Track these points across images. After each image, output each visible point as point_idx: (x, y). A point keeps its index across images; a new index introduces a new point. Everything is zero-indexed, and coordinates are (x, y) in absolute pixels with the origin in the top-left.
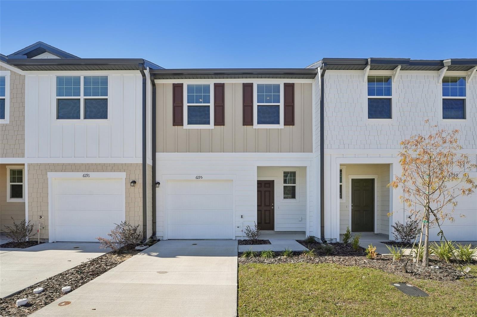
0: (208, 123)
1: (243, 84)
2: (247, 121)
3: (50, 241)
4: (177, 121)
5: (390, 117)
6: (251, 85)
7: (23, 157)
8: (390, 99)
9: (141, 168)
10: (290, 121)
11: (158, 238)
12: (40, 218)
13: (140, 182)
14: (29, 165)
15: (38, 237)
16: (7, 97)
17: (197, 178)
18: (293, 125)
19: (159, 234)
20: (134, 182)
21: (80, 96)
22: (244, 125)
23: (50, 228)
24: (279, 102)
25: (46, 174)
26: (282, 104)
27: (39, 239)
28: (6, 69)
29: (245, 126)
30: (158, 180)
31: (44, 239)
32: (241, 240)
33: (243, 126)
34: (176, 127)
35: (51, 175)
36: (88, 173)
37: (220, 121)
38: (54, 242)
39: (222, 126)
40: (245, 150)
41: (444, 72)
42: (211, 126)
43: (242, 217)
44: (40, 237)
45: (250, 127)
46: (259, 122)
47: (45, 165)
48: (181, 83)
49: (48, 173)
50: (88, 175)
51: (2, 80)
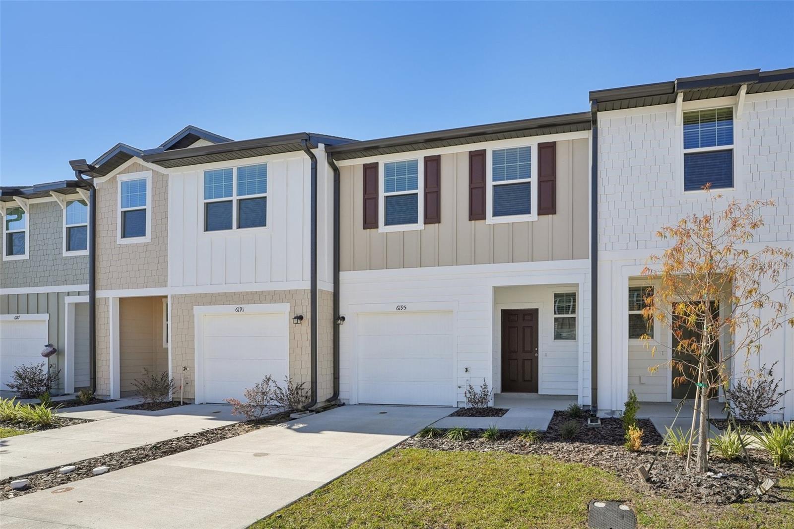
0: (415, 221)
1: (470, 152)
2: (476, 212)
3: (197, 402)
4: (370, 222)
6: (483, 153)
7: (166, 285)
8: (730, 151)
10: (547, 207)
11: (343, 401)
12: (184, 370)
13: (308, 316)
14: (173, 297)
15: (181, 397)
16: (148, 207)
17: (398, 308)
18: (554, 213)
19: (343, 396)
21: (232, 196)
22: (470, 220)
23: (196, 383)
24: (530, 177)
25: (192, 309)
26: (534, 180)
27: (182, 399)
28: (148, 169)
29: (473, 222)
30: (342, 314)
31: (190, 399)
32: (464, 408)
33: (470, 222)
34: (368, 230)
35: (197, 309)
36: (242, 306)
37: (433, 216)
38: (202, 404)
39: (437, 224)
40: (474, 260)
42: (420, 225)
43: (467, 370)
44: (183, 396)
45: (482, 222)
46: (496, 214)
47: (191, 296)
48: (376, 161)
49: (195, 307)
50: (241, 309)
51: (142, 184)
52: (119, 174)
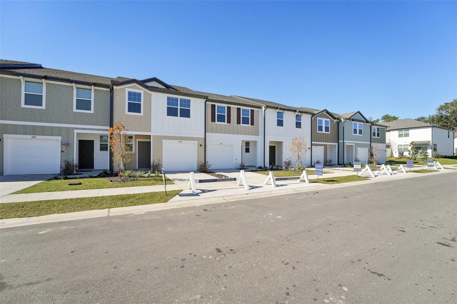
0: (225, 122)
1: (237, 108)
2: (239, 122)
4: (213, 120)
5: (283, 126)
6: (240, 109)
7: (150, 132)
8: (283, 120)
9: (204, 139)
10: (252, 124)
13: (203, 145)
14: (153, 136)
16: (142, 103)
17: (220, 144)
18: (253, 125)
20: (201, 145)
21: (178, 106)
25: (162, 140)
26: (250, 117)
28: (141, 89)
29: (238, 124)
30: (206, 144)
32: (237, 169)
34: (213, 122)
37: (229, 121)
39: (230, 124)
40: (237, 134)
41: (297, 113)
42: (226, 123)
43: (236, 160)
45: (239, 125)
46: (242, 123)
47: (161, 136)
48: (215, 104)
49: (163, 140)
50: (181, 142)
51: (139, 95)
52: (126, 87)
